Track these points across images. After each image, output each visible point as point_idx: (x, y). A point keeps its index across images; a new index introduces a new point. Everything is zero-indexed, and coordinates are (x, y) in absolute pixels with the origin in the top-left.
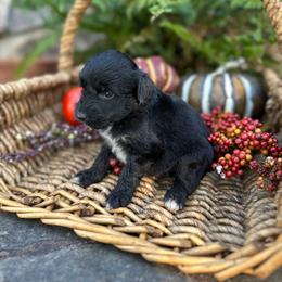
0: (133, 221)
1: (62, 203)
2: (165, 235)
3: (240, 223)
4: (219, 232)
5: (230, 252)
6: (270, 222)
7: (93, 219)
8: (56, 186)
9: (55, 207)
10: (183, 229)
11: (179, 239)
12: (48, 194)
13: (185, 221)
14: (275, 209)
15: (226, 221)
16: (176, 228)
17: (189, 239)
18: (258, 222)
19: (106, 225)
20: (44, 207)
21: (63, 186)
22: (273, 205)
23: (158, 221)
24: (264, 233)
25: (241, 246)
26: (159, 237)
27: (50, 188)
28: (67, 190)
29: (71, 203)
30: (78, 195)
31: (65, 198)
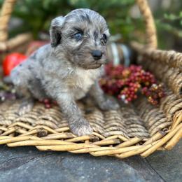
1: (21, 131)
2: (101, 139)
3: (143, 125)
4: (133, 132)
5: (145, 142)
6: (163, 120)
7: (48, 137)
8: (12, 121)
9: (16, 134)
10: (112, 133)
11: (113, 139)
12: (7, 126)
13: (111, 128)
14: (162, 113)
15: (134, 125)
16: (107, 134)
17: (118, 138)
18: (155, 122)
20: (8, 135)
21: (18, 119)
22: (160, 111)
24: (162, 126)
25: (149, 137)
26: (98, 140)
27: (8, 123)
28: (22, 122)
29: (28, 130)
30: (31, 124)
31: (22, 128)
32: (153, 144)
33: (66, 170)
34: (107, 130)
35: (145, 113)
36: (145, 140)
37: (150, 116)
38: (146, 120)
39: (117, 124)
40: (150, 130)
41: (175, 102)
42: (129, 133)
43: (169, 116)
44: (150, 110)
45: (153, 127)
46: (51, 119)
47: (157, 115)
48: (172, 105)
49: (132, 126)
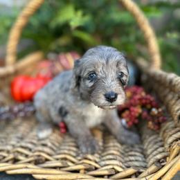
0: (73, 162)
1: (21, 157)
2: (96, 169)
3: (142, 153)
4: (130, 161)
5: (140, 173)
6: (161, 149)
7: (45, 165)
8: (13, 146)
9: (15, 161)
10: (107, 162)
11: (107, 170)
12: (8, 152)
13: (108, 157)
14: (161, 141)
15: (133, 153)
16: (103, 163)
17: (113, 168)
18: (153, 151)
19: (55, 168)
20: (7, 162)
21: (19, 145)
22: (160, 139)
23: (90, 160)
24: (159, 157)
25: (146, 168)
26: (93, 170)
27: (9, 148)
28: (22, 147)
29: (27, 156)
30: (30, 150)
31: (22, 154)
32: (148, 177)
36: (141, 170)
37: (150, 142)
38: (145, 147)
39: (115, 152)
40: (148, 159)
41: (173, 131)
42: (126, 162)
43: (167, 146)
44: (150, 136)
45: (151, 156)
46: (49, 144)
47: (156, 143)
48: (170, 133)
49: (130, 153)
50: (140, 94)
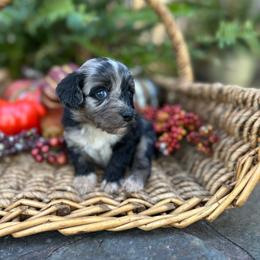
1: (31, 212)
2: (147, 208)
4: (186, 192)
5: (206, 202)
6: (222, 171)
10: (161, 197)
11: (165, 204)
12: (4, 209)
13: (158, 191)
14: (218, 163)
15: (186, 183)
16: (155, 199)
17: (171, 202)
18: (212, 176)
20: (11, 220)
21: (20, 196)
22: (215, 161)
24: (223, 178)
25: (209, 196)
27: (4, 203)
29: (38, 209)
30: (40, 201)
32: (220, 202)
33: (112, 257)
34: (153, 194)
35: (194, 165)
36: (205, 199)
39: (164, 185)
40: (208, 187)
41: (235, 146)
42: (181, 194)
45: (211, 182)
46: (69, 189)
47: (212, 166)
49: (182, 184)
50: (179, 113)
